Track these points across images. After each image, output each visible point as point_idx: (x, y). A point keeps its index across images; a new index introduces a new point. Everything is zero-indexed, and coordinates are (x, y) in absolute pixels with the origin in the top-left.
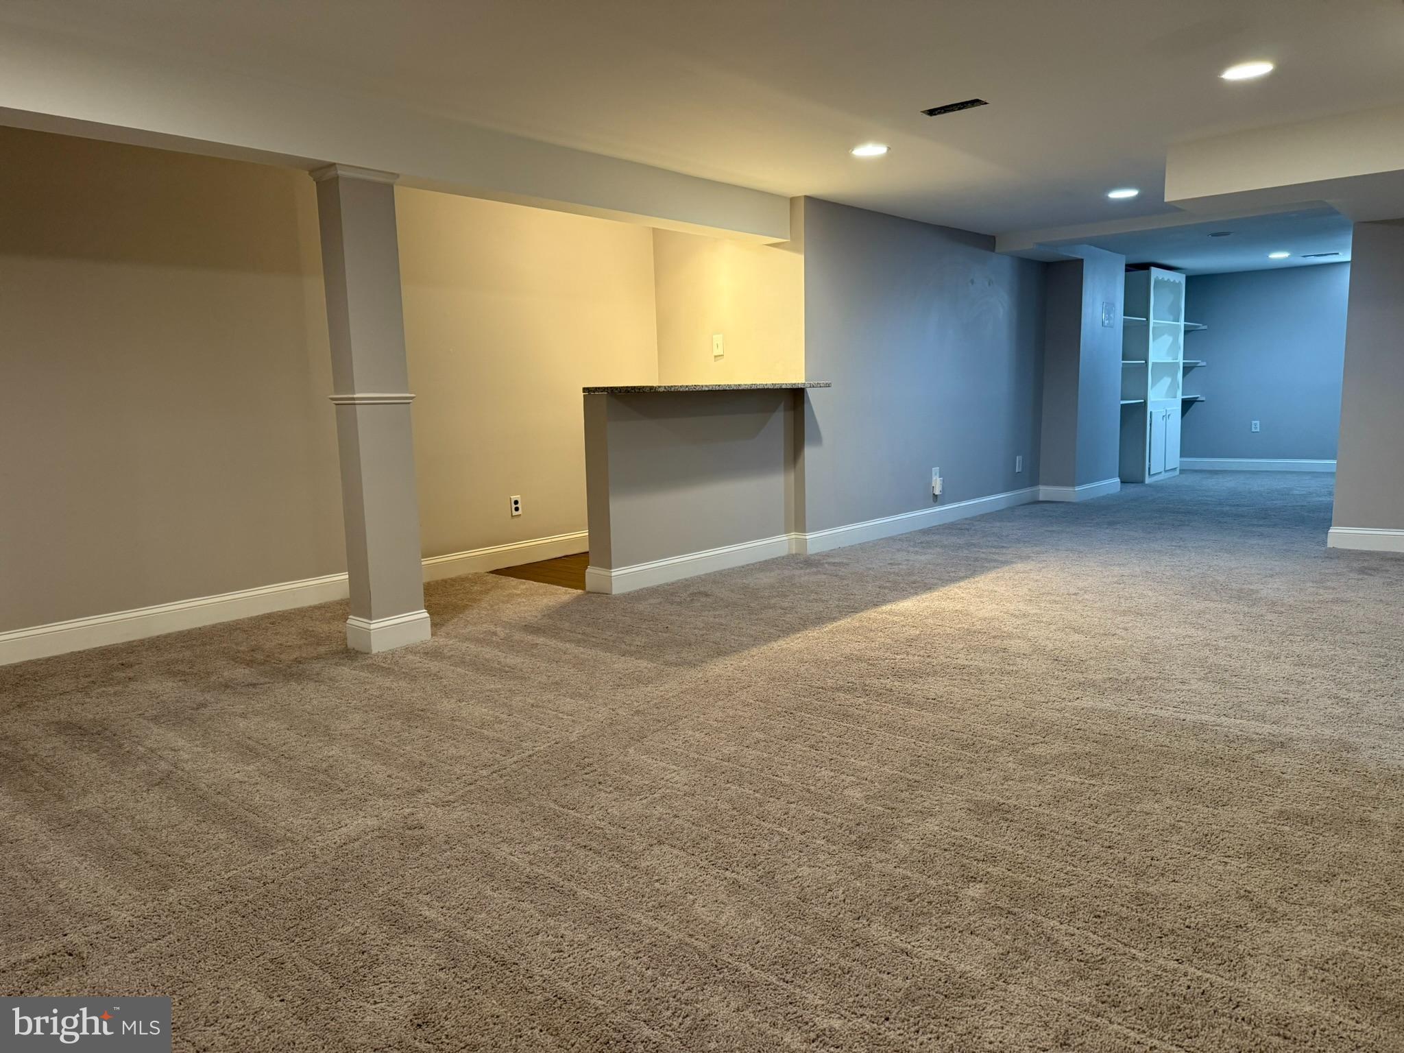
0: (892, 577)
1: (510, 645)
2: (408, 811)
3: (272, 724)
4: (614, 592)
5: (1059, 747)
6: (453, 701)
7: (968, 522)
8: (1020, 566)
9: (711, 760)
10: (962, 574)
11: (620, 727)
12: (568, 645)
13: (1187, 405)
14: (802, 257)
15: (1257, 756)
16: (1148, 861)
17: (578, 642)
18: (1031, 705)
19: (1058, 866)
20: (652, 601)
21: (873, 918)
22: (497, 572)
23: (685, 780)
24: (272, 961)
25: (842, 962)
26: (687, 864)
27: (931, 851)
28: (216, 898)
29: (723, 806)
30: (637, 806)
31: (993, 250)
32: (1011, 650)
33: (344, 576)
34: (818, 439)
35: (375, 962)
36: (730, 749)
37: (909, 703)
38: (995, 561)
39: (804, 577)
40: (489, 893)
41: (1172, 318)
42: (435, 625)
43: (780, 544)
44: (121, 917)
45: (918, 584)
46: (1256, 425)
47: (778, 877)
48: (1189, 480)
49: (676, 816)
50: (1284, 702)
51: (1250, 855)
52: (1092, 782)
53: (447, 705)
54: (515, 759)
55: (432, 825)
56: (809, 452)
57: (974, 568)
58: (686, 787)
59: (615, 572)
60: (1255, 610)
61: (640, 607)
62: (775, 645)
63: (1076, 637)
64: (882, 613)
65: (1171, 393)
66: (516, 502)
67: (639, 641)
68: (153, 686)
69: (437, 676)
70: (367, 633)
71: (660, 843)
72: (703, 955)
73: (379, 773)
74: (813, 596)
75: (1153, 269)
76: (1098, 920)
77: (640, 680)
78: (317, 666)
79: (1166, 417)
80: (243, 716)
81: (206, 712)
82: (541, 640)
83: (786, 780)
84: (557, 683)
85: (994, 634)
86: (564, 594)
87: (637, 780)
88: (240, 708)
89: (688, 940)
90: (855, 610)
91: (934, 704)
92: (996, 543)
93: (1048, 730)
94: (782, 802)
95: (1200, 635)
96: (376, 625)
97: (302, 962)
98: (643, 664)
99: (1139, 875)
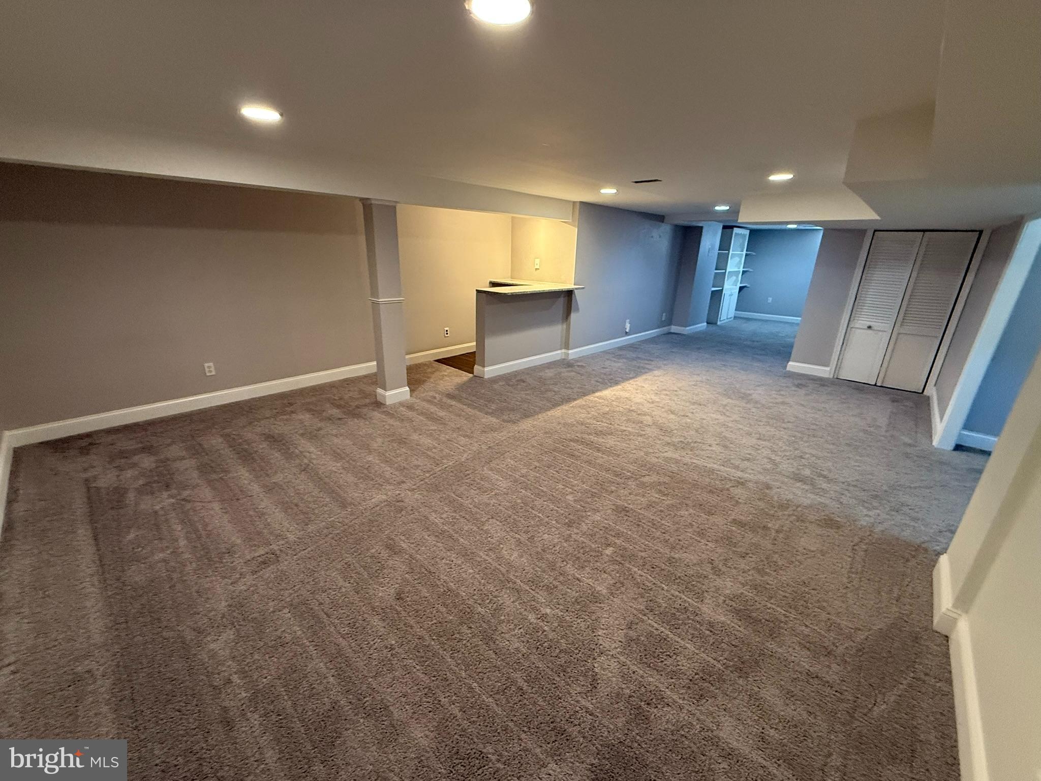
0: (602, 376)
1: (442, 406)
2: (398, 492)
3: (348, 441)
4: (486, 377)
5: (654, 478)
6: (417, 434)
7: (639, 343)
8: (656, 373)
9: (517, 476)
10: (631, 376)
11: (482, 455)
12: (464, 407)
13: (741, 289)
14: (577, 229)
15: (731, 489)
16: (677, 541)
17: (469, 405)
18: (647, 454)
19: (643, 541)
20: (501, 383)
21: (569, 562)
22: (438, 361)
23: (504, 486)
24: (346, 563)
25: (554, 582)
26: (501, 529)
27: (595, 529)
28: (325, 531)
29: (519, 501)
30: (485, 498)
31: (663, 222)
32: (645, 422)
33: (375, 363)
34: (577, 310)
35: (383, 567)
36: (524, 471)
37: (599, 450)
38: (648, 369)
39: (565, 373)
40: (427, 537)
41: (740, 249)
42: (412, 391)
43: (557, 354)
44: (292, 538)
45: (611, 380)
46: (770, 300)
47: (536, 539)
48: (737, 323)
49: (499, 505)
50: (748, 460)
51: (717, 541)
52: (663, 498)
53: (415, 437)
54: (440, 469)
55: (407, 500)
56: (573, 316)
57: (638, 372)
58: (505, 490)
59: (486, 369)
60: (748, 406)
61: (496, 386)
62: (549, 413)
63: (672, 416)
64: (595, 397)
65: (735, 284)
66: (447, 331)
67: (494, 407)
68: (301, 417)
69: (411, 420)
70: (384, 397)
71: (492, 518)
72: (503, 575)
73: (388, 470)
74: (568, 385)
75: (735, 229)
76: (652, 569)
77: (493, 430)
78: (365, 410)
79: (731, 295)
80: (336, 436)
81: (322, 432)
82: (454, 403)
83: (545, 489)
84: (458, 428)
85: (639, 412)
86: (465, 376)
87: (487, 485)
88: (334, 432)
89: (498, 567)
90: (585, 395)
91: (609, 452)
92: (649, 358)
93: (652, 468)
94: (541, 501)
95: (722, 418)
96: (388, 393)
97: (357, 565)
98: (494, 420)
99: (673, 548)
